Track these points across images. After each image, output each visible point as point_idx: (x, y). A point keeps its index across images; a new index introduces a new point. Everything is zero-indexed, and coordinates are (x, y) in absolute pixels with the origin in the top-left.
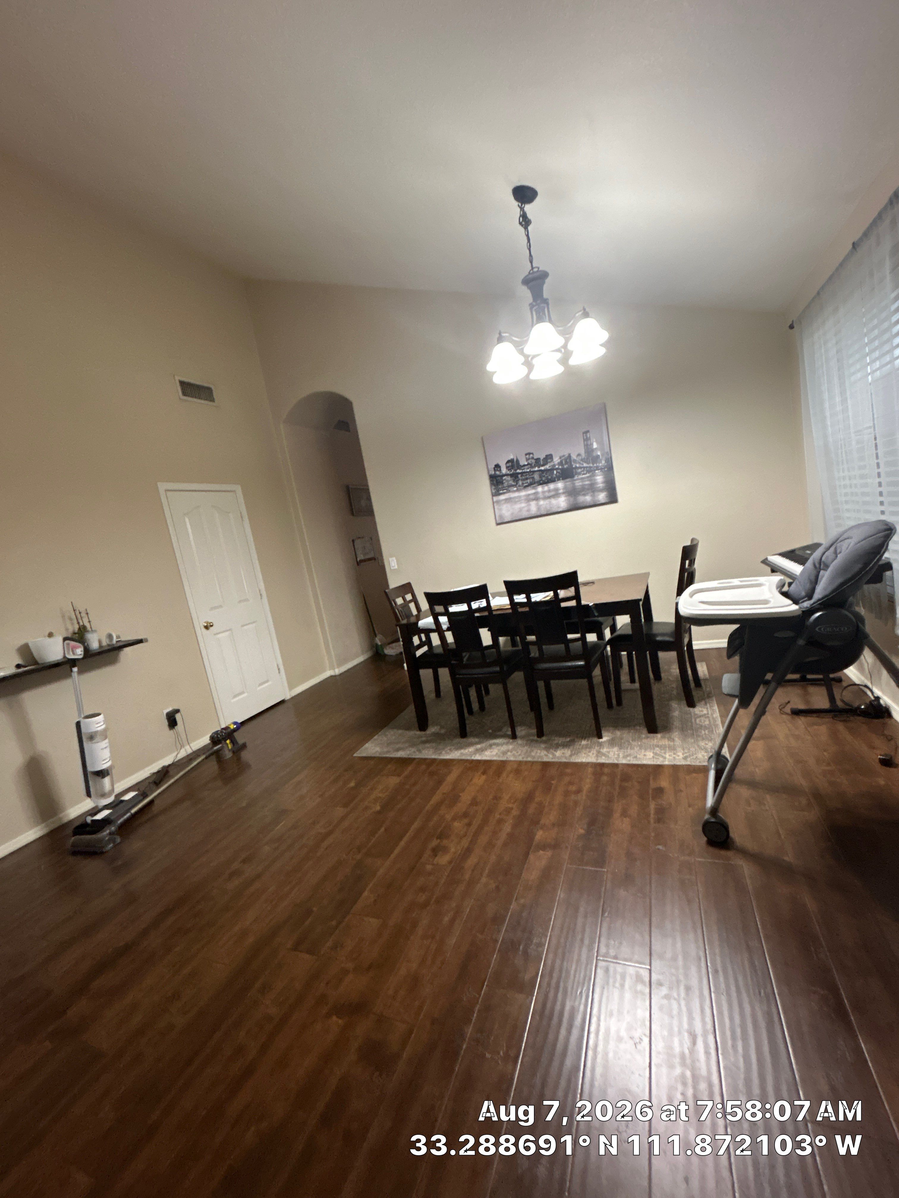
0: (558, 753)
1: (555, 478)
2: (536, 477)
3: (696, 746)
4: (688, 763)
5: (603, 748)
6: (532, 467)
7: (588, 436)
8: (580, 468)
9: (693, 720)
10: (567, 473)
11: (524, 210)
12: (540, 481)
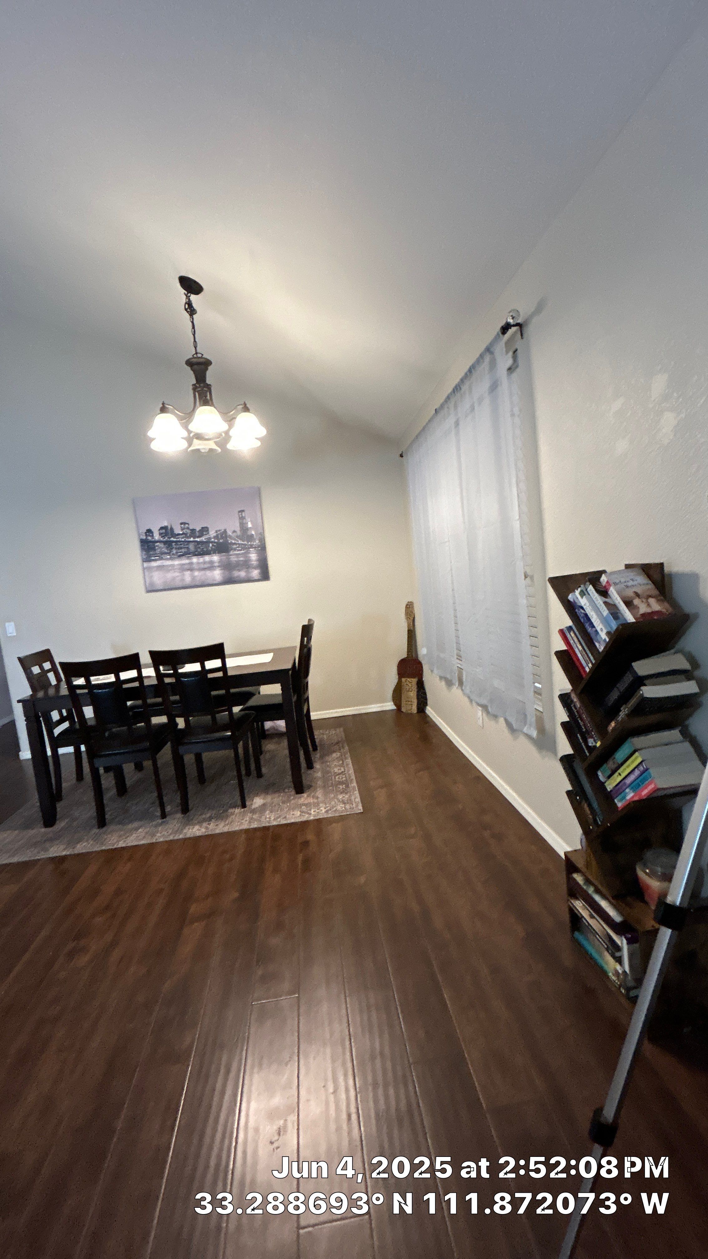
0: (212, 826)
1: (211, 551)
2: (192, 547)
3: (336, 800)
4: (330, 815)
5: (256, 814)
6: (188, 538)
7: (244, 515)
8: (235, 544)
9: (333, 777)
10: (222, 547)
11: (189, 299)
12: (196, 551)
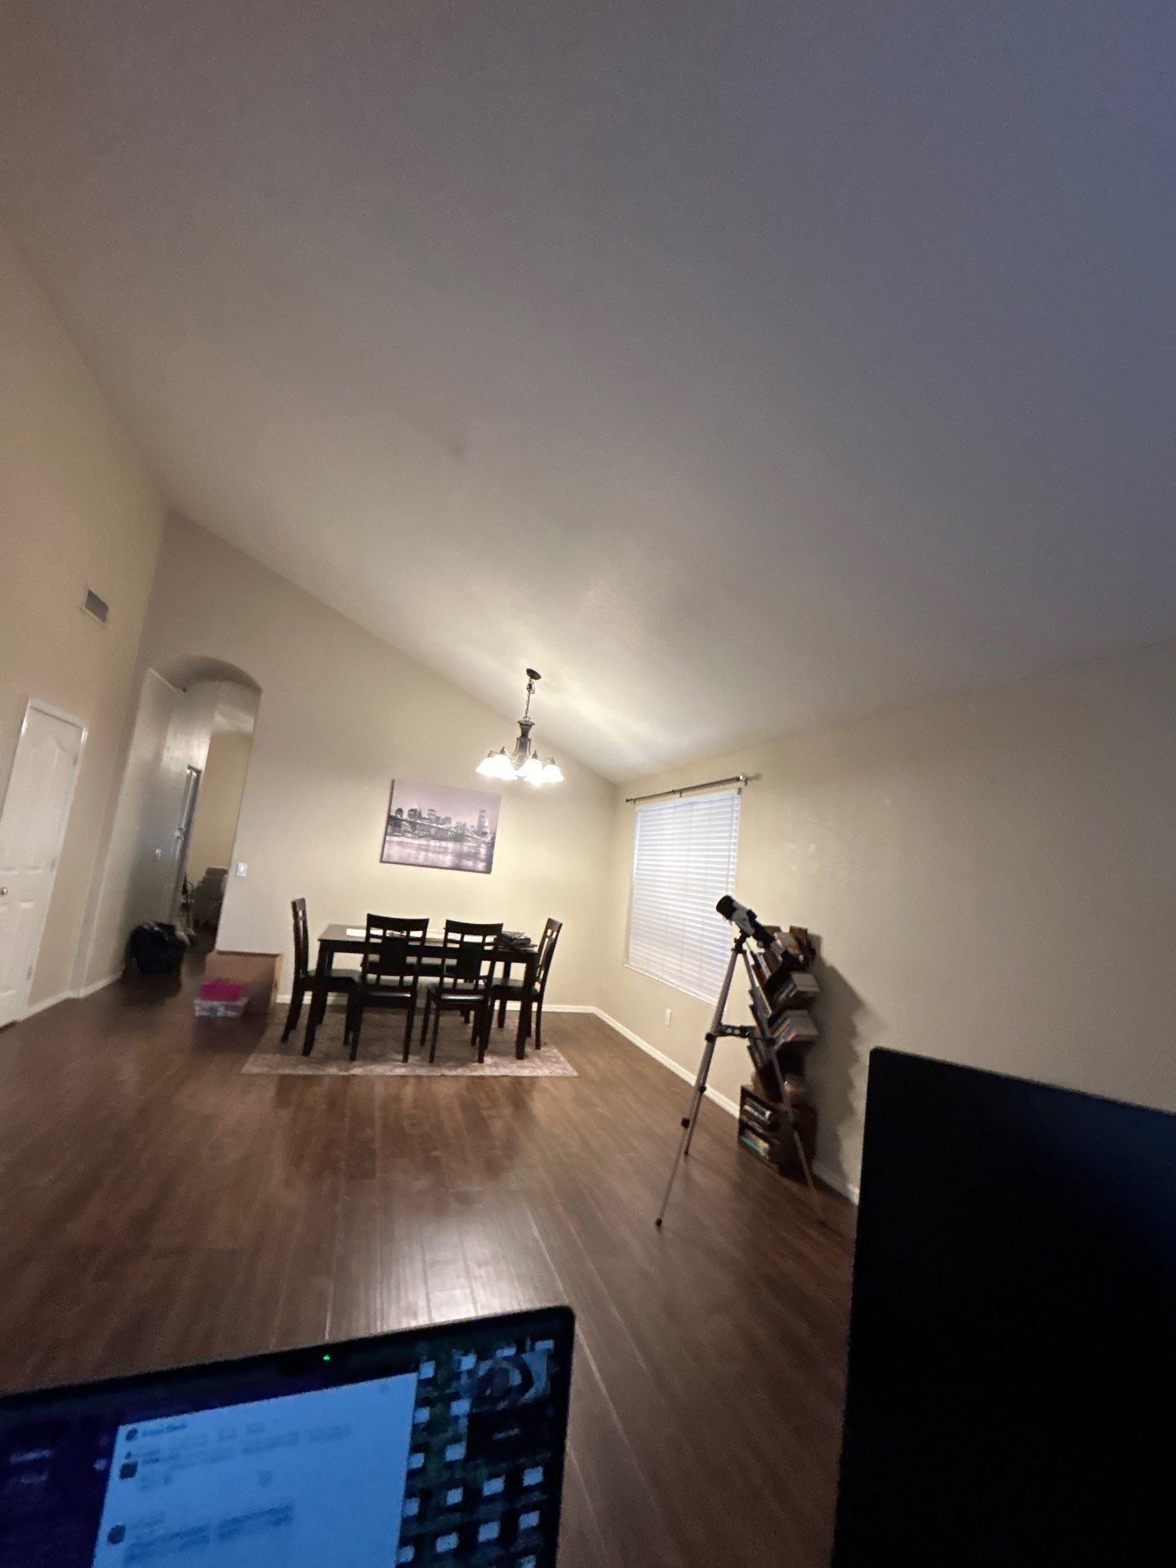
1: (448, 838)
2: (433, 831)
3: (554, 1067)
4: (554, 1075)
5: (491, 1068)
6: (432, 822)
7: (484, 815)
8: (470, 837)
9: (543, 1054)
10: (459, 838)
11: (531, 682)
12: (435, 836)
